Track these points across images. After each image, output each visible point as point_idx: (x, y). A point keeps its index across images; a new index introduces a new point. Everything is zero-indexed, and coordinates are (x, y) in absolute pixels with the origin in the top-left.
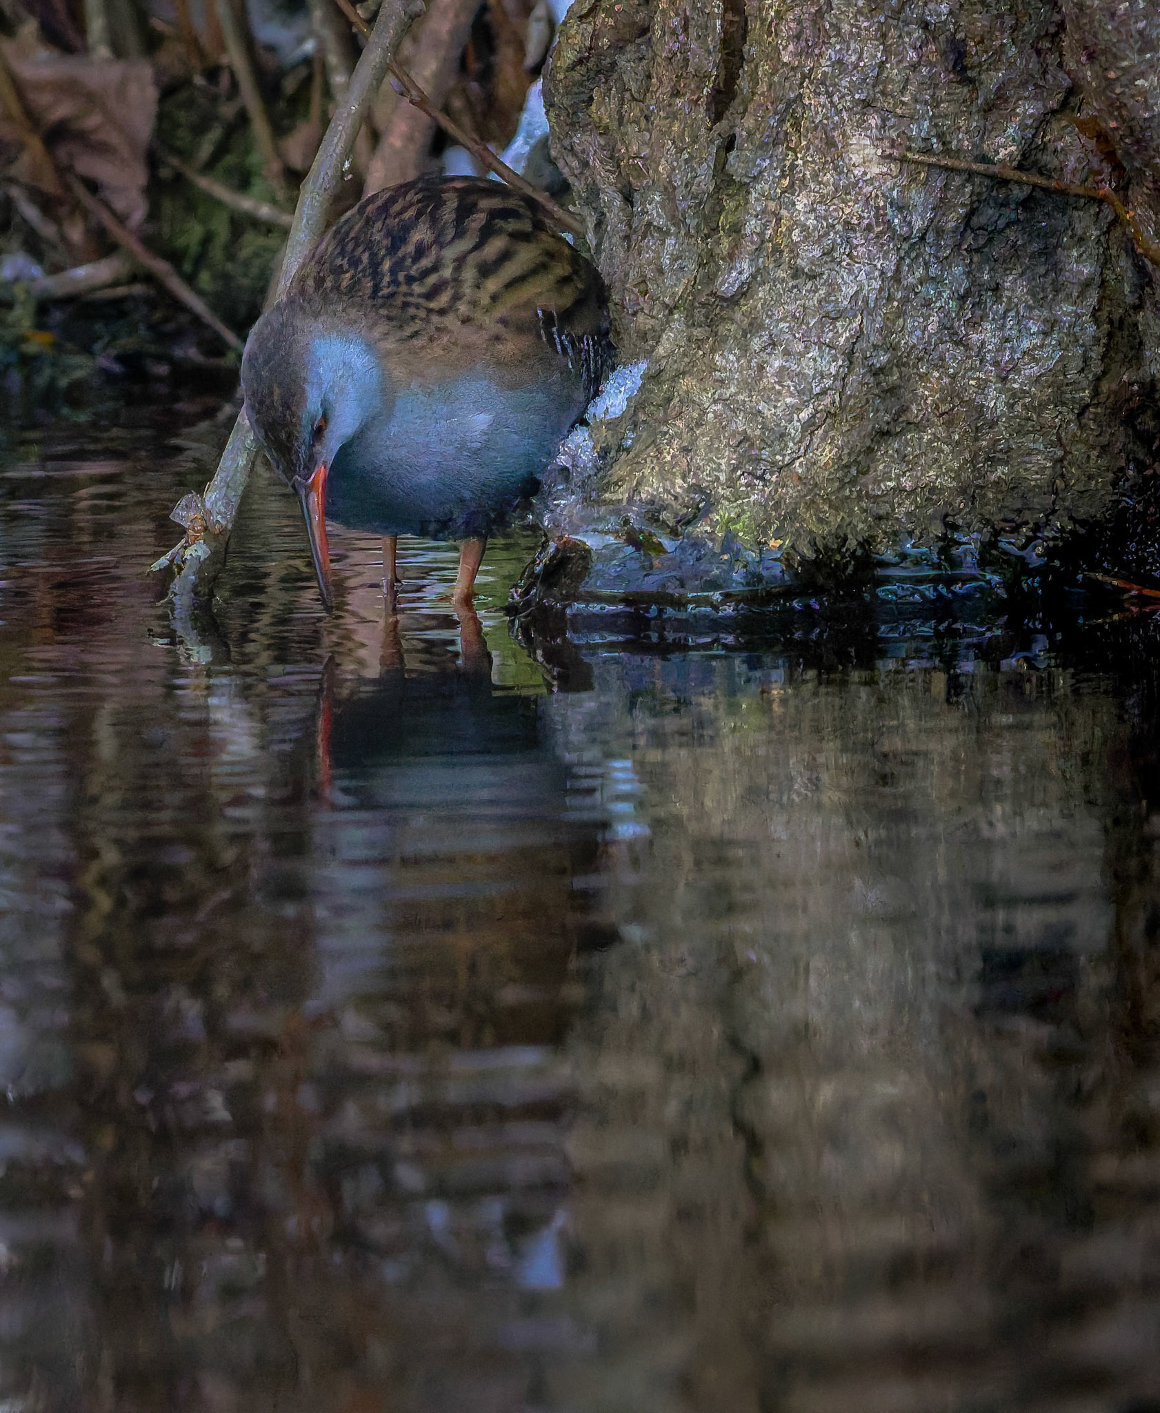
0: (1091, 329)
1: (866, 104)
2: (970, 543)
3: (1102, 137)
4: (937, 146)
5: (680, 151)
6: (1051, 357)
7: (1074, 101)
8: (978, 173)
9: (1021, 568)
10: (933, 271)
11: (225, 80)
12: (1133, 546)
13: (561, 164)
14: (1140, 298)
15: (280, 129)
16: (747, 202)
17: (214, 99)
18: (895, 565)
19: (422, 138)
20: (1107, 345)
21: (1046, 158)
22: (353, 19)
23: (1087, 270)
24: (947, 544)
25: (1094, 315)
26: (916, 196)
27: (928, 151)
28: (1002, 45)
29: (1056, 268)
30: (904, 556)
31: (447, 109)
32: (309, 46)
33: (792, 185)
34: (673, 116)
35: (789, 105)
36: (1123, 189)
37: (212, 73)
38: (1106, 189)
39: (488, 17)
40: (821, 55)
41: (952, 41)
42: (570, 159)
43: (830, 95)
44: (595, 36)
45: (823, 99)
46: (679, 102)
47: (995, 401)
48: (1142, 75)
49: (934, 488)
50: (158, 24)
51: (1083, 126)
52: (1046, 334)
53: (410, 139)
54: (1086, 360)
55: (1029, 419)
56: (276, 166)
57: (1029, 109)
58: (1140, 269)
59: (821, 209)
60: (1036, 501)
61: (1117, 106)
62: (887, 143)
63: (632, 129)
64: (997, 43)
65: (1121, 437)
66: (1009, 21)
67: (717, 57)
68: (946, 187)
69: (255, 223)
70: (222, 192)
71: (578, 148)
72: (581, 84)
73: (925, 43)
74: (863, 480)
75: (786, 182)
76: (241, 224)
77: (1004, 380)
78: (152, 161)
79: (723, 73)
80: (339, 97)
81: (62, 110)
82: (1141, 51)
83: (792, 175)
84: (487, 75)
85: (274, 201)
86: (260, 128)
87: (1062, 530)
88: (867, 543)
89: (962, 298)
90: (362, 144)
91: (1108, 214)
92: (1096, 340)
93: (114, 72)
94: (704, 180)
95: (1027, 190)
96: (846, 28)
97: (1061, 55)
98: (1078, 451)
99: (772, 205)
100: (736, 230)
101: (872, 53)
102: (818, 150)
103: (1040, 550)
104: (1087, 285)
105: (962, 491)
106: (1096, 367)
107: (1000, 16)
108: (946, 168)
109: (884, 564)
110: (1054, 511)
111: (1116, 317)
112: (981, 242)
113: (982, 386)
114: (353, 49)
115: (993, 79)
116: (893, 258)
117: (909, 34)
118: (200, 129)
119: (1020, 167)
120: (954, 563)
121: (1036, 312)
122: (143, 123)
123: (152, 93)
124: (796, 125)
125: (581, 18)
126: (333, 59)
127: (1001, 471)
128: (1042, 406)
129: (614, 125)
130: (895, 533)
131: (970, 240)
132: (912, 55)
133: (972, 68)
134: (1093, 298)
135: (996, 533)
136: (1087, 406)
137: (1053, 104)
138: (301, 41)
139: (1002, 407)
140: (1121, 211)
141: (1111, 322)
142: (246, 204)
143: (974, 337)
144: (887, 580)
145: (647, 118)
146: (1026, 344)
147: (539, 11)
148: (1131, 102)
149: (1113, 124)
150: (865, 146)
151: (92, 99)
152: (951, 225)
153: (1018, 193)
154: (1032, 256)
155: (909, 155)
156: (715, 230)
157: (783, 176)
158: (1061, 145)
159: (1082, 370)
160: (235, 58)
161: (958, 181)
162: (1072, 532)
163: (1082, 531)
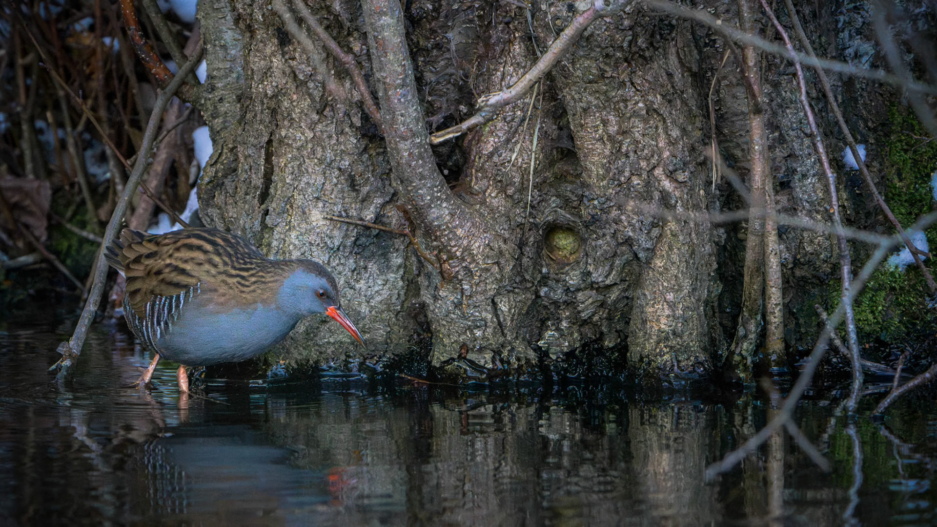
0: (401, 283)
1: (318, 198)
2: (355, 363)
3: (405, 212)
4: (344, 214)
5: (248, 215)
6: (385, 293)
7: (395, 198)
8: (359, 225)
9: (374, 371)
10: (342, 261)
11: (76, 187)
12: (416, 364)
13: (203, 220)
14: (419, 272)
15: (97, 206)
16: (273, 234)
17: (73, 195)
18: (328, 370)
19: (150, 209)
20: (407, 290)
21: (384, 220)
22: (126, 165)
23: (400, 261)
24: (347, 363)
25: (402, 278)
26: (336, 233)
27: (341, 216)
28: (369, 177)
29: (388, 260)
30: (330, 367)
31: (160, 199)
32: (108, 175)
33: (290, 228)
34: (245, 202)
35: (289, 199)
36: (413, 231)
37: (72, 185)
38: (407, 231)
39: (176, 165)
40: (301, 180)
41: (350, 175)
42: (207, 218)
43: (304, 195)
44: (216, 172)
45: (301, 196)
46: (248, 197)
47: (364, 309)
48: (420, 189)
49: (341, 343)
50: (52, 167)
51: (398, 208)
52: (384, 285)
53: (145, 210)
54: (399, 295)
55: (377, 317)
56: (95, 220)
57: (379, 201)
58: (419, 261)
59: (301, 237)
60: (380, 347)
61: (411, 200)
62: (325, 213)
63: (229, 207)
64: (366, 176)
65: (412, 325)
66: (371, 168)
67: (262, 180)
68: (347, 230)
69: (87, 240)
70: (76, 230)
71: (210, 214)
72: (211, 190)
73: (340, 176)
74: (315, 338)
75: (287, 227)
76: (83, 241)
77: (368, 302)
78: (49, 218)
79: (264, 186)
80: (120, 195)
81: (16, 198)
82: (420, 180)
83: (290, 225)
84: (175, 186)
85: (95, 234)
86: (90, 206)
87: (389, 358)
88: (317, 362)
89: (353, 271)
90: (128, 212)
91: (407, 240)
92: (403, 288)
93: (36, 184)
94: (257, 226)
95: (377, 231)
96: (310, 170)
97: (390, 181)
98: (396, 328)
99: (282, 236)
100: (269, 245)
101: (320, 179)
102: (300, 216)
103: (381, 365)
104: (399, 267)
105: (352, 343)
106: (403, 298)
107: (368, 166)
108: (348, 223)
109: (324, 370)
110: (386, 351)
111: (410, 279)
112: (360, 250)
113: (360, 304)
114: (125, 177)
115: (365, 189)
116: (327, 256)
117: (334, 173)
118: (68, 205)
119: (374, 223)
120: (350, 370)
121: (380, 277)
122: (46, 204)
123: (49, 192)
124: (291, 207)
125: (212, 165)
126: (117, 180)
127: (367, 336)
128: (383, 311)
129: (223, 206)
130: (327, 359)
131: (356, 250)
132: (335, 180)
133: (357, 185)
134: (401, 272)
135: (365, 359)
136: (400, 312)
137: (387, 199)
138: (105, 173)
139: (367, 312)
140: (412, 239)
141: (408, 281)
142: (85, 234)
143: (357, 286)
144: (324, 376)
145: (236, 203)
146: (376, 289)
147: (195, 163)
148: (417, 199)
149: (410, 207)
150: (317, 214)
151: (27, 194)
152: (349, 244)
153: (375, 232)
154: (379, 256)
155: (334, 218)
156: (261, 245)
157: (286, 225)
158: (390, 214)
159: (397, 299)
160: (80, 179)
161: (351, 228)
162: (393, 359)
163: (397, 359)
